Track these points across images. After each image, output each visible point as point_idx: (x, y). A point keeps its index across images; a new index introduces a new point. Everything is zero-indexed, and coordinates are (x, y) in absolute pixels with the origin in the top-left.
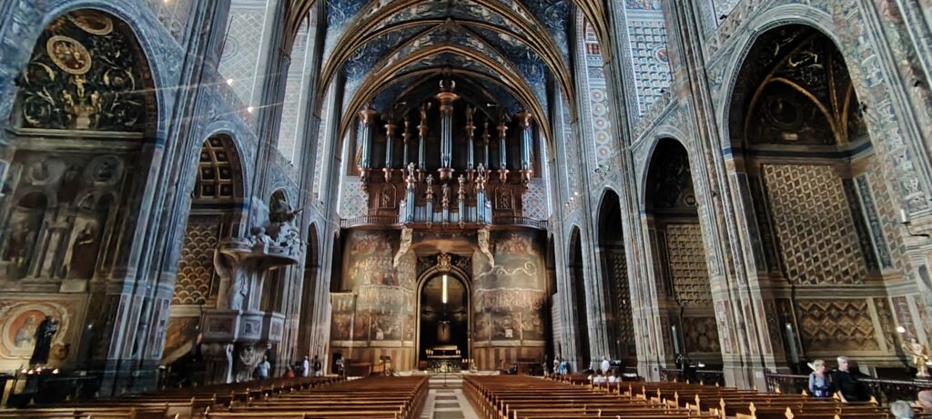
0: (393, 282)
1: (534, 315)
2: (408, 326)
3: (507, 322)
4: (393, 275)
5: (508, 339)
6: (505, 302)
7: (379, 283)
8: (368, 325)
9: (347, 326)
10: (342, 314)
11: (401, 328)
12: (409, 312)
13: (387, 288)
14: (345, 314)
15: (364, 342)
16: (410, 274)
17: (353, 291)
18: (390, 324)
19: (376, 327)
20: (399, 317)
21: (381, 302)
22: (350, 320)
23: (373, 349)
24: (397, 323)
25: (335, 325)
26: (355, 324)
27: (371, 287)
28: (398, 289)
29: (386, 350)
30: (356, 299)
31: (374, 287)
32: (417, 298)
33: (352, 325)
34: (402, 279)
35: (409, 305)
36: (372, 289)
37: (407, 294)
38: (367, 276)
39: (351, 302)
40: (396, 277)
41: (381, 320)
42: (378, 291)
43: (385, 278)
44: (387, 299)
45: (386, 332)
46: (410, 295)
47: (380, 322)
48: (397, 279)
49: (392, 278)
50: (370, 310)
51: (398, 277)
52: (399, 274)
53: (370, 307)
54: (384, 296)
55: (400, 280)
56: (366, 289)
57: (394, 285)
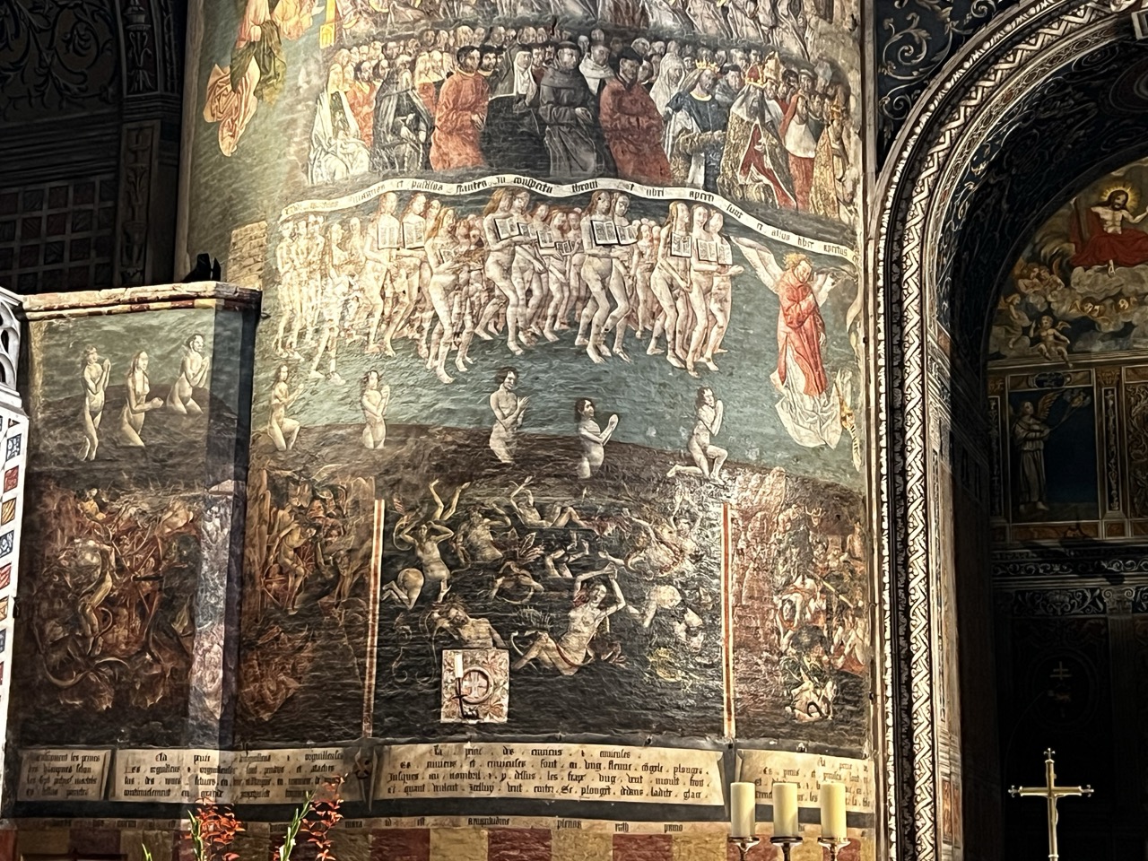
0: (595, 133)
4: (592, 72)
7: (460, 153)
8: (361, 587)
9: (169, 605)
10: (116, 488)
11: (711, 615)
12: (801, 454)
13: (536, 200)
14: (142, 482)
15: (324, 755)
16: (791, 69)
17: (232, 269)
18: (577, 568)
19: (429, 596)
20: (682, 497)
21: (477, 346)
22: (191, 537)
23: (406, 823)
24: (660, 555)
25: (60, 591)
26: (240, 576)
27: (371, 209)
28: (659, 210)
29: (544, 836)
30: (249, 338)
31: (405, 199)
32: (895, 319)
33: (215, 593)
34: (697, 110)
35: (798, 376)
36: (387, 222)
37: (770, 273)
38: (337, 107)
39: (198, 364)
40: (635, 94)
41: (481, 533)
42: (442, 239)
43: (508, 103)
44: (539, 314)
45: (544, 649)
46: (805, 288)
47: (472, 550)
48: (649, 108)
49: (590, 100)
50: (375, 437)
51: (661, 96)
52: (669, 64)
53: (377, 402)
54: (511, 289)
55: (681, 120)
56: (336, 232)
57: (614, 172)
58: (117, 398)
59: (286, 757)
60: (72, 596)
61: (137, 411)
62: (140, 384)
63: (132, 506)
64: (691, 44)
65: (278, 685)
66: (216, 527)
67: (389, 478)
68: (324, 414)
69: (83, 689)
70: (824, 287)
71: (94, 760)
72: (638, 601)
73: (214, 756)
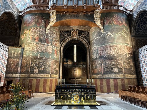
0: (45, 41)
1: (130, 59)
2: (55, 66)
3: (113, 63)
4: (45, 37)
5: (115, 73)
6: (112, 52)
7: (37, 41)
8: (29, 65)
9: (17, 66)
10: (14, 58)
11: (50, 67)
12: (55, 59)
13: (42, 44)
14: (16, 58)
15: (26, 75)
16: (56, 39)
17: (22, 46)
18: (43, 64)
19: (33, 66)
20: (49, 61)
21: (37, 52)
22: (19, 62)
23: (31, 79)
24: (47, 64)
25: (9, 64)
26: (22, 64)
27: (32, 43)
28: (49, 45)
29: (40, 79)
30: (23, 50)
31: (34, 43)
32: (60, 52)
33: (20, 65)
34: (51, 40)
35: (55, 55)
36: (32, 44)
37: (54, 49)
38: (30, 37)
39: (20, 51)
40: (48, 39)
41: (37, 62)
42: (36, 46)
43: (40, 39)
44: (41, 50)
45: (40, 69)
46: (56, 50)
47: (36, 63)
48: (48, 40)
49: (45, 39)
50: (31, 56)
51: (49, 39)
52: (49, 38)
53: (31, 54)
54: (40, 49)
55: (50, 41)
56: (29, 45)
57: (46, 43)
58: (14, 53)
59: (24, 75)
60: (10, 65)
61: (16, 54)
62: (16, 52)
63: (15, 60)
64: (51, 37)
65: (23, 70)
66: (20, 61)
67: (32, 59)
68: (28, 55)
69: (11, 70)
70: (57, 50)
71: (11, 75)
72: (46, 66)
73: (19, 75)
